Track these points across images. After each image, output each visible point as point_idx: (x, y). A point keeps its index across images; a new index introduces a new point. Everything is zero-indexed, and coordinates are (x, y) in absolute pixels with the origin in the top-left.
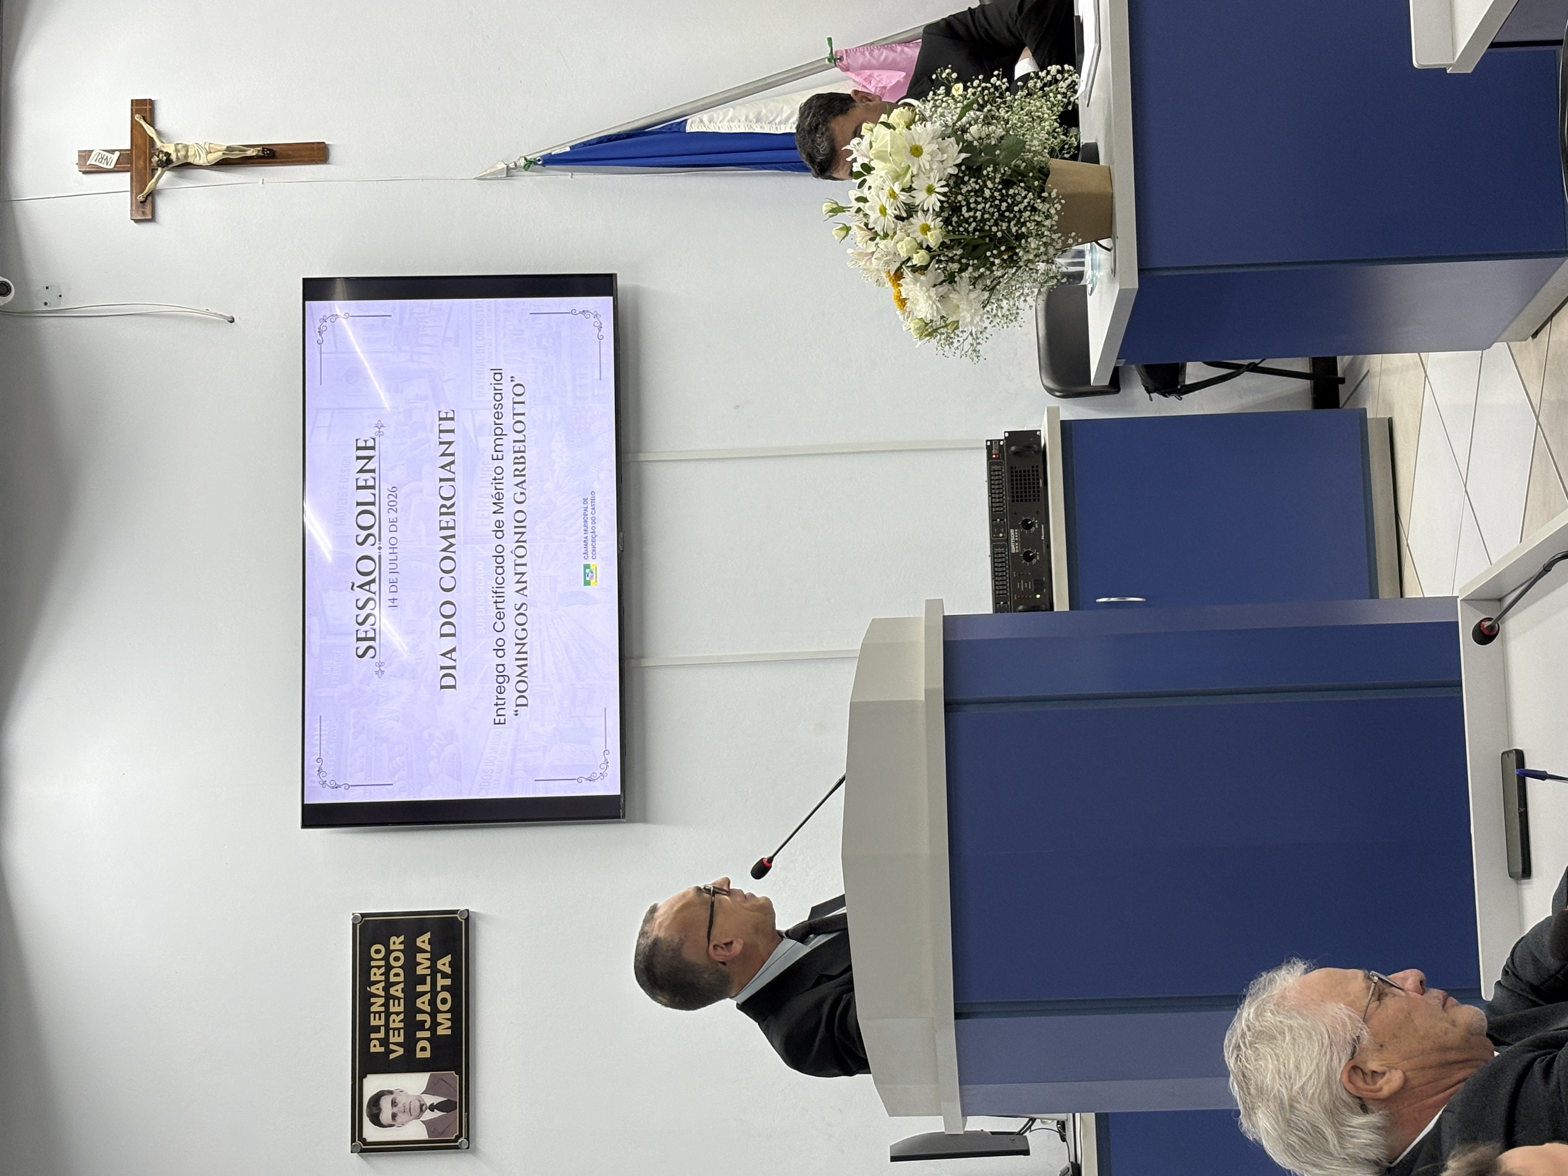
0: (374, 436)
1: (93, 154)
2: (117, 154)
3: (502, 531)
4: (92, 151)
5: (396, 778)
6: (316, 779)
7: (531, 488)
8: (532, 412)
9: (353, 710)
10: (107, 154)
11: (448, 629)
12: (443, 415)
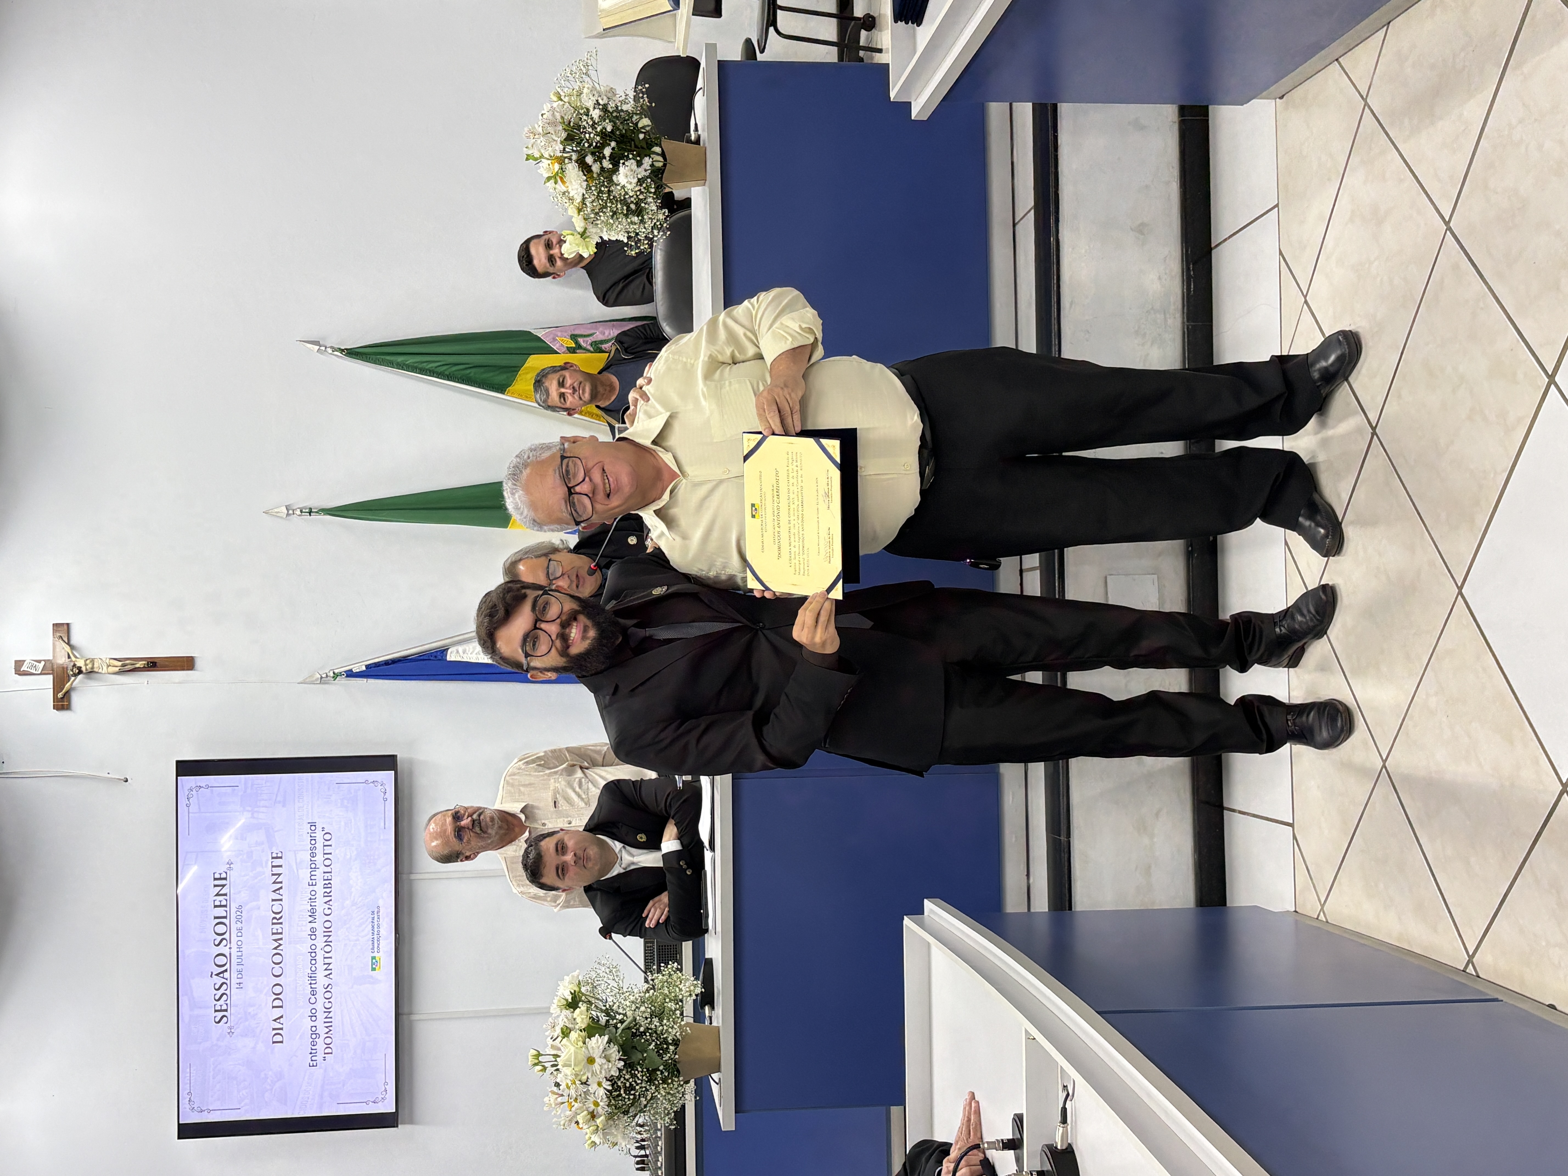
0: (226, 871)
1: (25, 663)
2: (43, 663)
3: (315, 935)
4: (24, 661)
5: (242, 1104)
6: (188, 1106)
7: (336, 904)
8: (337, 852)
9: (212, 1059)
10: (35, 663)
11: (276, 1003)
12: (274, 855)
